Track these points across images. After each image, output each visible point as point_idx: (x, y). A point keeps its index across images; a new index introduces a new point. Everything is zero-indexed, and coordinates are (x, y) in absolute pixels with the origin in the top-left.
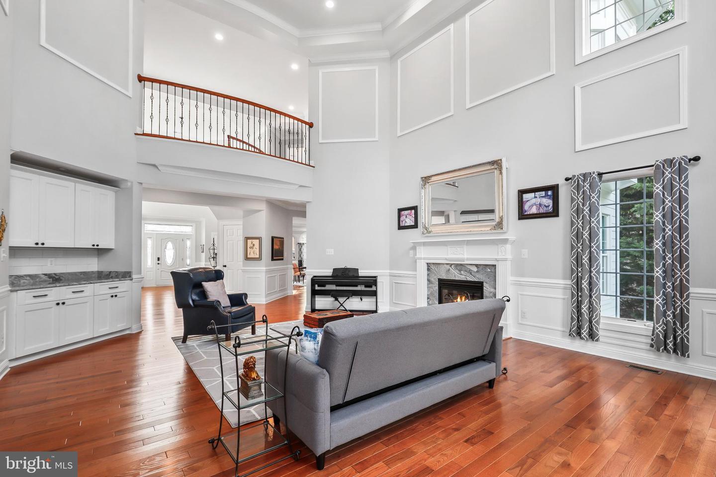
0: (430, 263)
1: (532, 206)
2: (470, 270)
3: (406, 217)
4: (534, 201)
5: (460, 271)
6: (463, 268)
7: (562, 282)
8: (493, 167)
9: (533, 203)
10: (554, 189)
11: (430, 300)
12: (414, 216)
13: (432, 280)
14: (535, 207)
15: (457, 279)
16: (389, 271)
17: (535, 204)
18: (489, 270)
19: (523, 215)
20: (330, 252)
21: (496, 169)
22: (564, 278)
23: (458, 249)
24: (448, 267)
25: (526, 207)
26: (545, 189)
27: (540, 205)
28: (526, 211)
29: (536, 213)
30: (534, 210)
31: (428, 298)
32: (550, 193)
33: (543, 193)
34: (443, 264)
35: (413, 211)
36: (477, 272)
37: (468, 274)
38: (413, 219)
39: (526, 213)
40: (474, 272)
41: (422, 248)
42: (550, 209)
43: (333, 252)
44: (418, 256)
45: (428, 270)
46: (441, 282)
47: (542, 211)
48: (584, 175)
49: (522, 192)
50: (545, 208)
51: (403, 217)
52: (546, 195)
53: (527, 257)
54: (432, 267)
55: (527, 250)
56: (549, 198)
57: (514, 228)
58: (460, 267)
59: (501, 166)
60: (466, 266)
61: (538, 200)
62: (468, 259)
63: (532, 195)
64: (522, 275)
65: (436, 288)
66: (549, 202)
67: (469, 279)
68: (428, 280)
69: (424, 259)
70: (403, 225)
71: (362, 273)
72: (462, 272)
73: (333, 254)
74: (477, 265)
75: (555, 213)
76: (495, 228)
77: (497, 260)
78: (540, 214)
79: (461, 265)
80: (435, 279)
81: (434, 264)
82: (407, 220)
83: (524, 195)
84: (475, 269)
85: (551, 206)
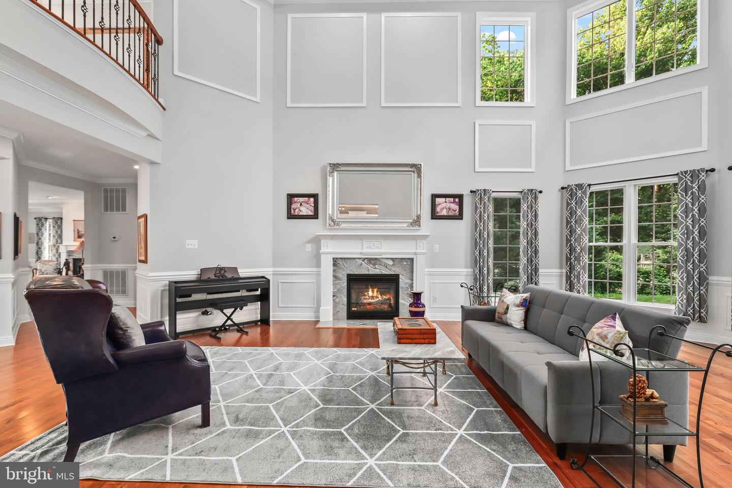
0: (337, 258)
1: (443, 209)
2: (385, 264)
3: (301, 205)
4: (444, 205)
5: (374, 265)
6: (378, 262)
7: (465, 270)
8: (411, 169)
9: (444, 206)
10: (460, 197)
11: (337, 297)
12: (313, 205)
13: (340, 275)
14: (445, 210)
15: (371, 273)
16: (272, 269)
17: (445, 208)
18: (405, 263)
19: (434, 216)
20: (192, 244)
21: (414, 172)
22: (466, 267)
23: (375, 243)
24: (360, 261)
25: (438, 209)
26: (453, 196)
27: (449, 209)
28: (438, 213)
29: (446, 214)
30: (444, 213)
31: (334, 296)
32: (457, 200)
33: (452, 200)
34: (354, 259)
35: (312, 200)
36: (393, 265)
37: (383, 268)
38: (312, 209)
39: (438, 214)
40: (390, 265)
41: (329, 241)
42: (457, 213)
43: (197, 244)
44: (323, 250)
45: (334, 265)
46: (350, 277)
47: (450, 214)
48: (485, 190)
49: (434, 197)
50: (453, 212)
51: (297, 204)
52: (454, 202)
53: (438, 251)
54: (340, 262)
55: (437, 245)
56: (456, 204)
57: (428, 225)
58: (372, 261)
59: (420, 170)
60: (381, 259)
61: (448, 205)
62: (385, 253)
63: (443, 200)
64: (434, 267)
65: (344, 284)
66: (455, 207)
67: (384, 272)
68: (335, 276)
69: (331, 253)
70: (296, 214)
71: (243, 272)
72: (377, 266)
73: (197, 247)
74: (392, 259)
75: (460, 217)
76: (412, 224)
77: (415, 254)
78: (449, 216)
79: (376, 259)
80: (343, 275)
81: (342, 258)
82: (302, 209)
83: (436, 199)
84: (391, 263)
85: (458, 210)
